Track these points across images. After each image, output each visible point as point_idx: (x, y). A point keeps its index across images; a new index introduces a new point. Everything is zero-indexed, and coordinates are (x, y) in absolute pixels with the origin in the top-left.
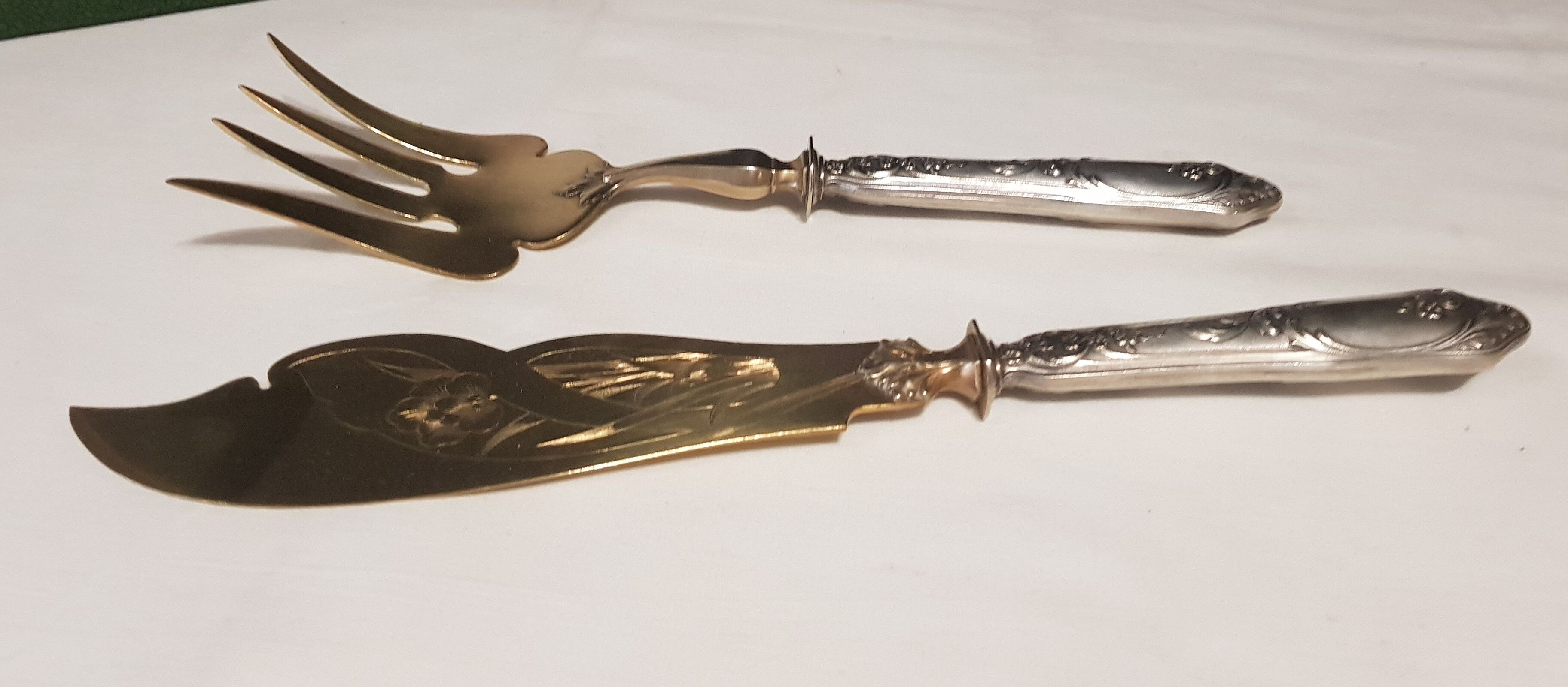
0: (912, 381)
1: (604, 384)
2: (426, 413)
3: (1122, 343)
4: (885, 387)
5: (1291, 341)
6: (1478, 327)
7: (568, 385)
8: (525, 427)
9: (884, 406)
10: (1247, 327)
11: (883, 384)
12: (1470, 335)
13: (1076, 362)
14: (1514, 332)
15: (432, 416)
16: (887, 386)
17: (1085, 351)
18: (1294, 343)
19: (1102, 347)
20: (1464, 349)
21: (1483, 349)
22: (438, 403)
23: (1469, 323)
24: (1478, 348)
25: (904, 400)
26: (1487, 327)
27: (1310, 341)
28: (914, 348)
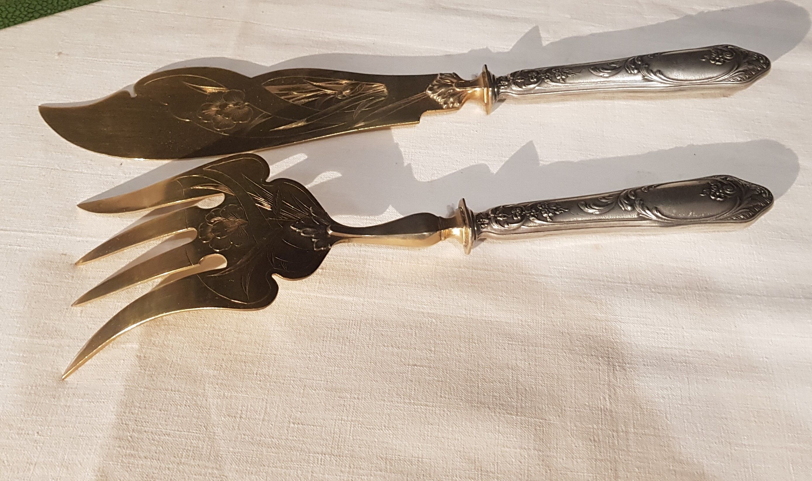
0: (453, 98)
1: (301, 97)
3: (558, 78)
6: (741, 69)
7: (283, 98)
8: (264, 120)
9: (438, 111)
10: (622, 69)
11: (438, 99)
12: (736, 73)
13: (535, 87)
14: (760, 71)
16: (440, 100)
17: (540, 82)
18: (645, 77)
19: (548, 80)
20: (731, 80)
21: (741, 81)
22: (220, 106)
23: (736, 67)
24: (738, 80)
25: (448, 108)
26: (746, 68)
27: (653, 77)
28: (455, 78)
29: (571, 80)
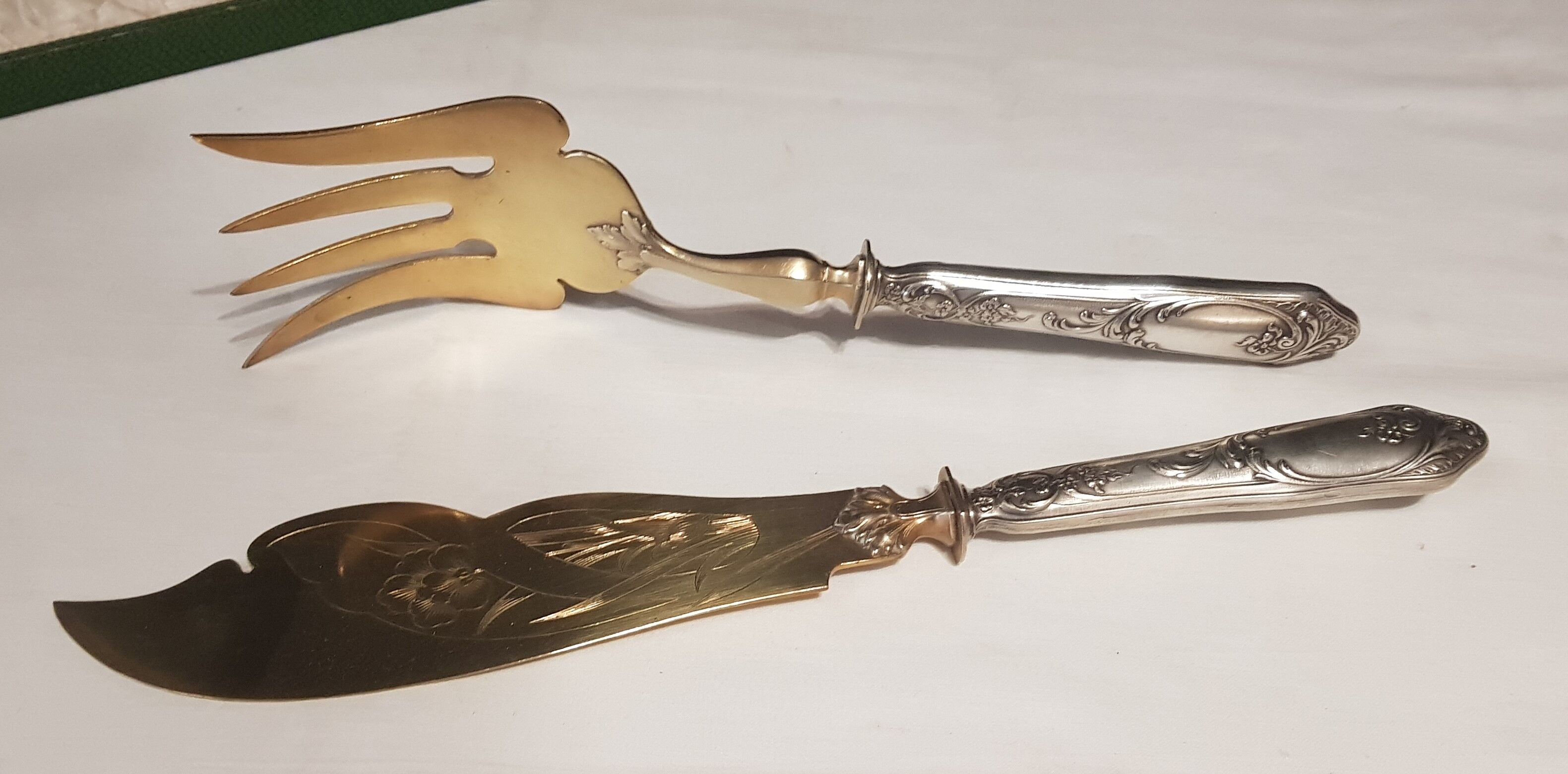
0: (889, 535)
1: (587, 551)
2: (414, 592)
3: (1091, 484)
4: (862, 541)
5: (1255, 473)
6: (1436, 450)
7: (551, 554)
8: (516, 602)
9: (863, 562)
10: (1212, 461)
11: (860, 538)
12: (1429, 457)
13: (1048, 506)
14: (1472, 451)
15: (423, 594)
16: (864, 540)
17: (1056, 494)
18: (1258, 475)
19: (1072, 490)
20: (1422, 472)
21: (1439, 472)
22: (425, 580)
23: (1428, 445)
24: (1434, 471)
25: (881, 554)
26: (1446, 448)
27: (1272, 472)
28: (889, 497)
29: (1116, 486)
